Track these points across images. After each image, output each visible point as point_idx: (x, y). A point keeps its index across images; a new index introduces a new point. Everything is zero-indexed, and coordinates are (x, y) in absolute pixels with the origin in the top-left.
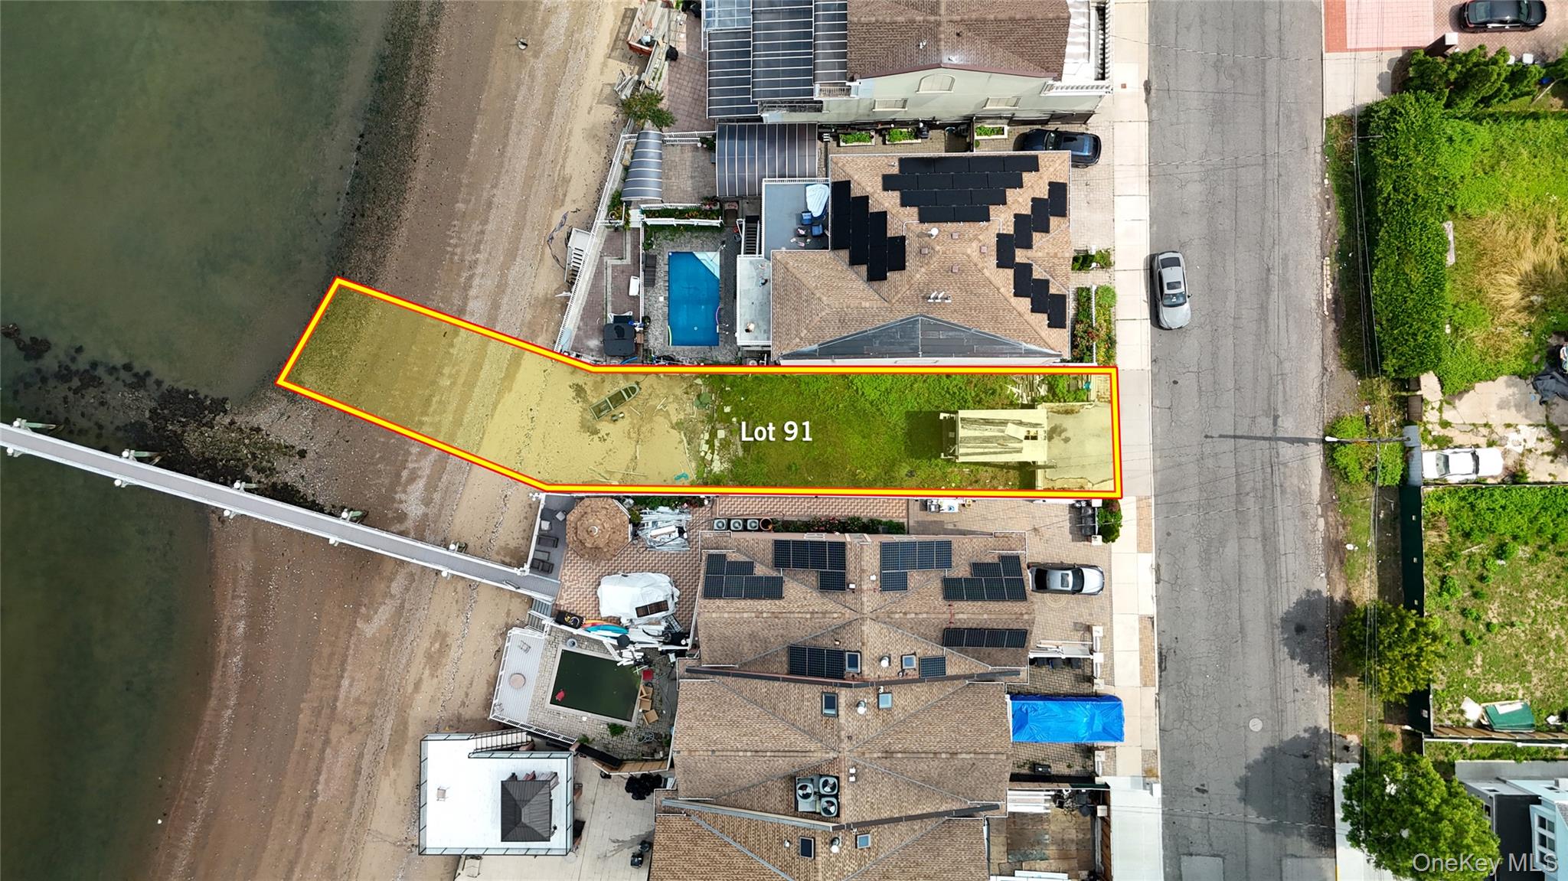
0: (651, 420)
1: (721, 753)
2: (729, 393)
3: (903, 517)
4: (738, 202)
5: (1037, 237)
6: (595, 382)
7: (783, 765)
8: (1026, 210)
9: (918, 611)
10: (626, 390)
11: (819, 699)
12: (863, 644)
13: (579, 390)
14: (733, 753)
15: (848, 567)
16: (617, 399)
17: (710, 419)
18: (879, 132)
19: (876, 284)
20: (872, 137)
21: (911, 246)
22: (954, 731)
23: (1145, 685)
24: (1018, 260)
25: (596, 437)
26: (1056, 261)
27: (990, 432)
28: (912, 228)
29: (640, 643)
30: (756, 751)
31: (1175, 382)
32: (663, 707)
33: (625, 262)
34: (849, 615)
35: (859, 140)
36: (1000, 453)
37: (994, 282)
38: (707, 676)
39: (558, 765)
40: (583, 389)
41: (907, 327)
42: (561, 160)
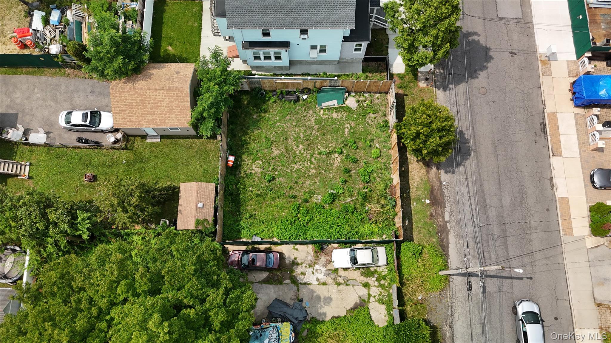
23: (554, 114)
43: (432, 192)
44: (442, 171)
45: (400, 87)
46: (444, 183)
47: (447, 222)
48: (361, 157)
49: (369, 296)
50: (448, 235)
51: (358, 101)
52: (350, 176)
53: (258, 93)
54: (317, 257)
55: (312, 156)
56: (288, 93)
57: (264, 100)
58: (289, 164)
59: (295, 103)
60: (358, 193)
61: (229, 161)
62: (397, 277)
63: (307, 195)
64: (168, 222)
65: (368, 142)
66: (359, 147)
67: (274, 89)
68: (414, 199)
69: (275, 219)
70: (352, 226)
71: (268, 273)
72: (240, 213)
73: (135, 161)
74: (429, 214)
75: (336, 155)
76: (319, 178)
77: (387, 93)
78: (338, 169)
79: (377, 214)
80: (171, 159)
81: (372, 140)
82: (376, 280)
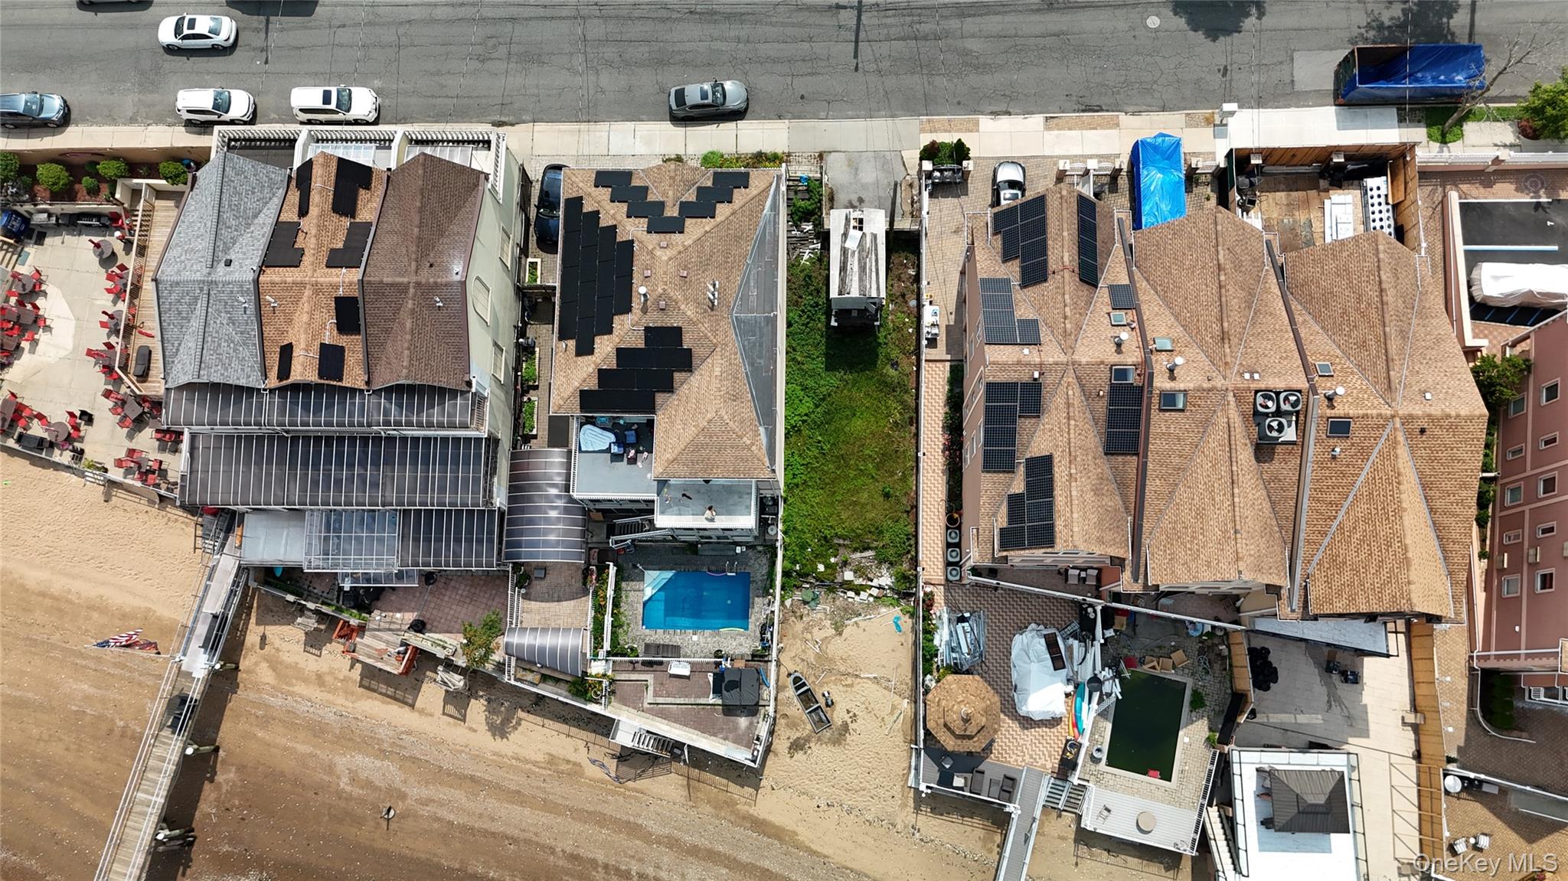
0: (831, 660)
1: (1238, 523)
2: (803, 566)
3: (944, 367)
4: (591, 549)
5: (651, 198)
6: (787, 725)
7: (1245, 455)
8: (624, 207)
9: (1062, 305)
10: (797, 689)
11: (1167, 414)
12: (1102, 363)
13: (797, 746)
14: (1237, 509)
15: (1014, 380)
16: (807, 697)
17: (831, 590)
18: (525, 392)
19: (695, 361)
20: (529, 399)
21: (655, 320)
22: (1193, 272)
23: (1118, 125)
24: (676, 214)
25: (851, 726)
26: (678, 178)
27: (854, 264)
28: (636, 319)
29: (1094, 669)
30: (1233, 483)
31: (802, 97)
32: (1167, 644)
33: (651, 682)
34: (1070, 378)
35: (532, 414)
36: (876, 255)
37: (699, 235)
38: (1143, 554)
39: (1247, 764)
40: (795, 741)
41: (743, 328)
42: (528, 766)
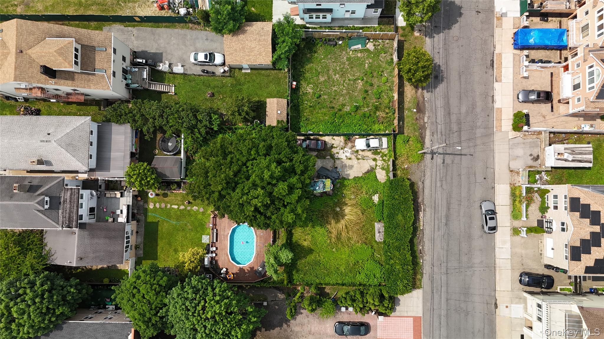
5: (588, 238)
8: (594, 249)
23: (500, 54)
24: (599, 227)
27: (578, 157)
31: (485, 178)
36: (574, 148)
43: (418, 104)
44: (425, 91)
45: (402, 36)
46: (426, 99)
47: (426, 123)
48: (375, 82)
49: (376, 165)
50: (425, 131)
51: (374, 45)
52: (368, 95)
53: (311, 40)
54: (346, 143)
55: (344, 81)
56: (330, 40)
57: (314, 45)
58: (329, 87)
59: (334, 47)
60: (372, 105)
61: (293, 85)
62: (393, 154)
63: (341, 106)
64: (259, 122)
65: (380, 73)
66: (374, 76)
67: (321, 37)
68: (407, 109)
69: (321, 121)
70: (368, 125)
71: (317, 153)
72: (300, 117)
73: (236, 84)
74: (415, 118)
75: (360, 81)
76: (348, 96)
77: (393, 40)
78: (360, 90)
79: (383, 118)
80: (257, 83)
81: (383, 71)
82: (381, 157)
